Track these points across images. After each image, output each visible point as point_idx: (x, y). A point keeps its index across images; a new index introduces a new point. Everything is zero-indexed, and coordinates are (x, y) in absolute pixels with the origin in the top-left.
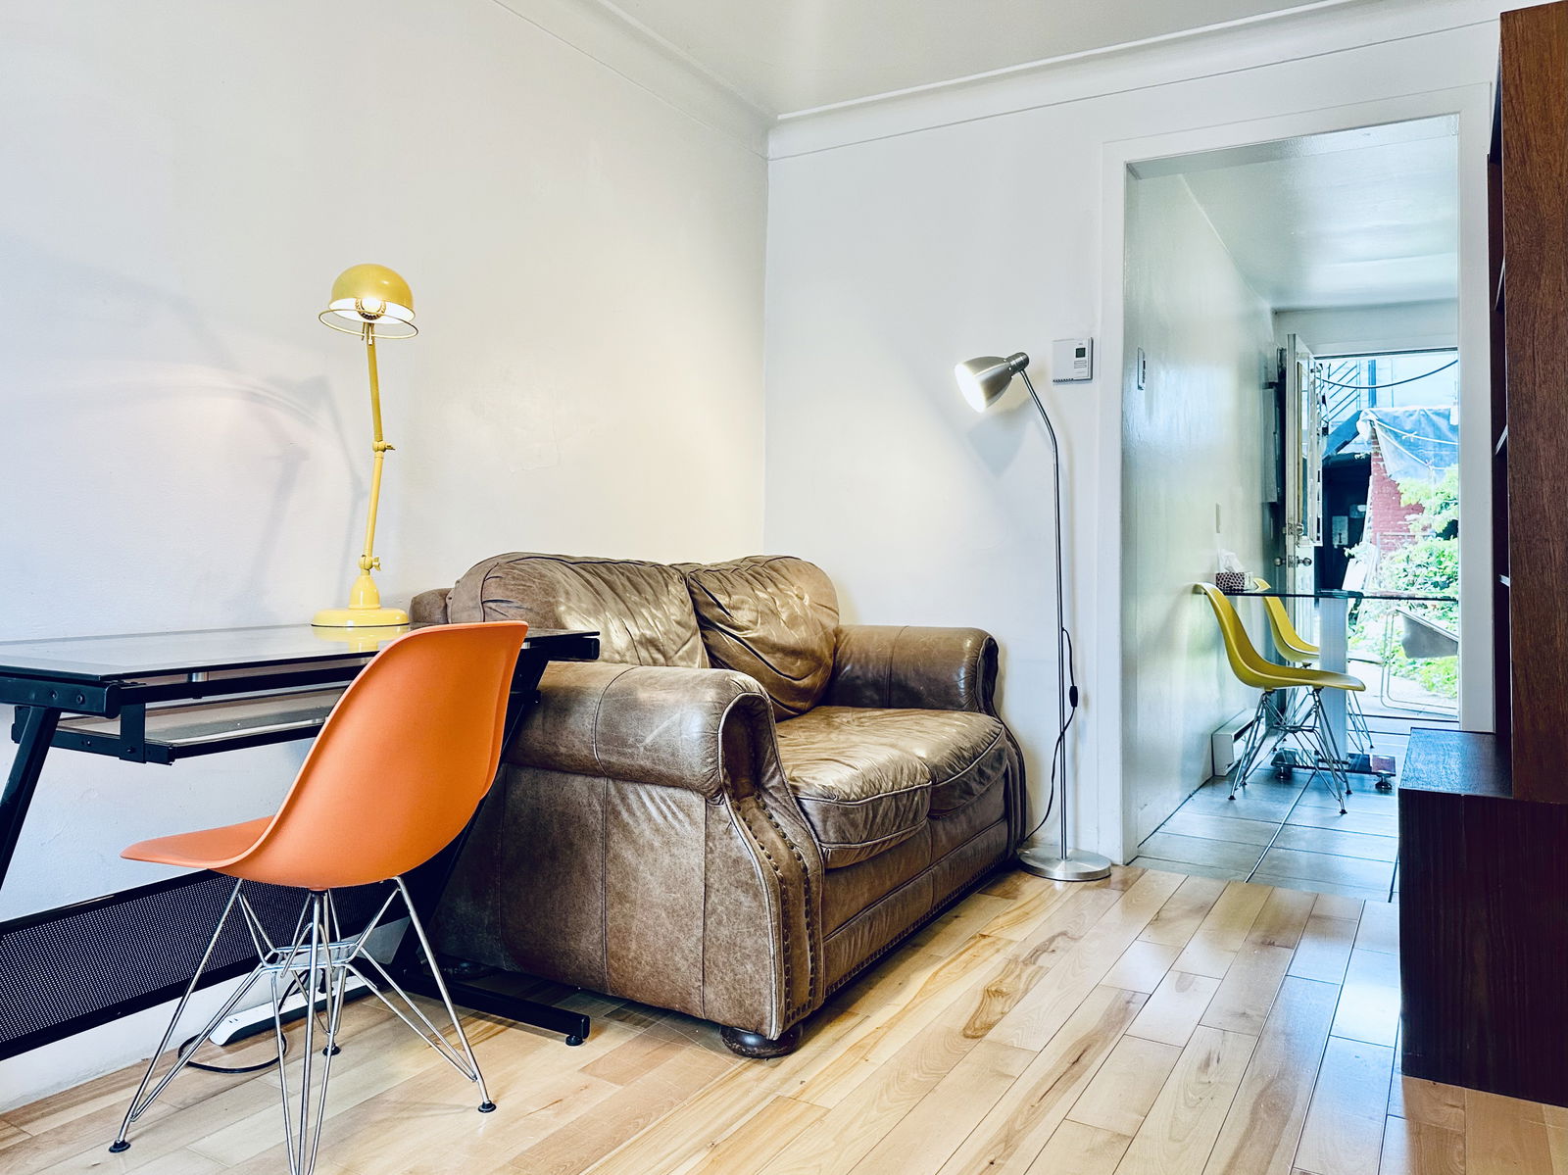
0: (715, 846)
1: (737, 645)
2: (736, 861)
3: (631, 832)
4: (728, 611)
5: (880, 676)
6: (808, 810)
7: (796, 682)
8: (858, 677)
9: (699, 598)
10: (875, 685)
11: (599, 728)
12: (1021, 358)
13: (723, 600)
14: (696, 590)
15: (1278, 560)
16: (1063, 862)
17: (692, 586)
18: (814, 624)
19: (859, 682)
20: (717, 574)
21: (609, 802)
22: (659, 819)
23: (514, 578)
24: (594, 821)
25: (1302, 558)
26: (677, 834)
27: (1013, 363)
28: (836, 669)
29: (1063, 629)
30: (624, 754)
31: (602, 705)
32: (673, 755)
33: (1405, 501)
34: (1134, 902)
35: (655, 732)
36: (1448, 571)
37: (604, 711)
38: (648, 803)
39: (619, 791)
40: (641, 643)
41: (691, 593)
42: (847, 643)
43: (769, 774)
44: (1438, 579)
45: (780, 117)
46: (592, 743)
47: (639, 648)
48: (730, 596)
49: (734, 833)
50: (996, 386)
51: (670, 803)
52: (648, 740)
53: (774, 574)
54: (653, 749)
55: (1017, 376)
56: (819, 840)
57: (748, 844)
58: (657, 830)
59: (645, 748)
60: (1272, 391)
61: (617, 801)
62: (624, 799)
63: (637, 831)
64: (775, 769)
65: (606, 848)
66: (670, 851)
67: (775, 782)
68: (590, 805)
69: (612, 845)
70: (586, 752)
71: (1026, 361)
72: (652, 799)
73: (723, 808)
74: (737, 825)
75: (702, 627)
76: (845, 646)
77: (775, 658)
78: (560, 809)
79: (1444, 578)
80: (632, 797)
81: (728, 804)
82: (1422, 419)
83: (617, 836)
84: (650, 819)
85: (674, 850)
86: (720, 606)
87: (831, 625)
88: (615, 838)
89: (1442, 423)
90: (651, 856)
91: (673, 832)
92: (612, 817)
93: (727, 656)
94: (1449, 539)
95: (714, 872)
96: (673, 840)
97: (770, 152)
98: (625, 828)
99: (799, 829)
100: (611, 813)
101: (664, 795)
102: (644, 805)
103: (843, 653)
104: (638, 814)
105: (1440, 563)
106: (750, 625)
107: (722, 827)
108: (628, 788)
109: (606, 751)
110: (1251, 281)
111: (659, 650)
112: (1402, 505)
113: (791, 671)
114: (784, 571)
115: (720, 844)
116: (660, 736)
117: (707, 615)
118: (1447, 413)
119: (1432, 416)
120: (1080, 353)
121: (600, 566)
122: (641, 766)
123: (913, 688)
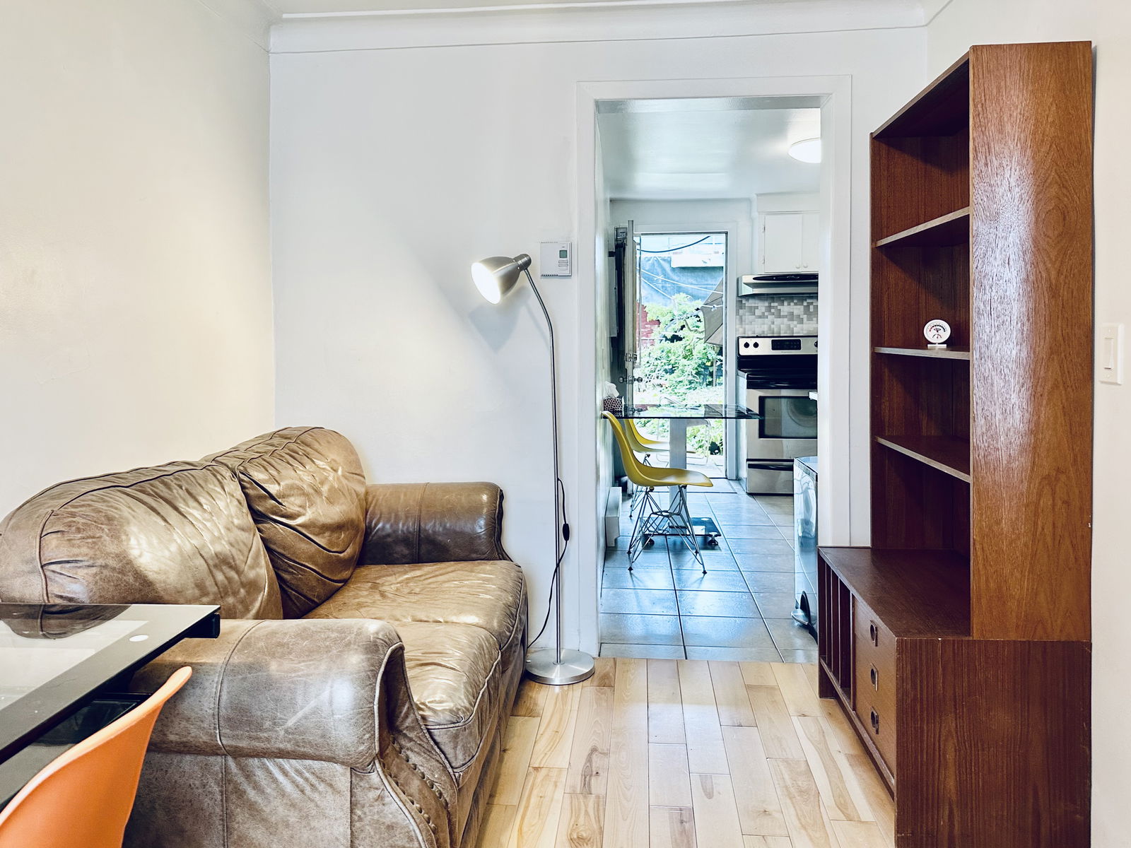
0: (365, 813)
1: (292, 534)
2: (390, 827)
3: (259, 811)
4: (280, 500)
5: (410, 532)
6: (438, 739)
7: (342, 555)
8: (389, 535)
9: (250, 492)
10: (405, 540)
11: (223, 712)
12: (526, 259)
13: (273, 489)
14: (248, 486)
15: (621, 379)
16: (559, 666)
17: (243, 480)
18: (350, 494)
19: (389, 540)
20: (260, 460)
21: (230, 781)
22: (295, 794)
23: (78, 530)
24: (211, 801)
25: (636, 377)
26: (317, 806)
27: (520, 262)
28: (368, 531)
29: (558, 479)
30: (258, 739)
31: (225, 685)
32: (323, 736)
33: (649, 318)
34: (626, 698)
35: (300, 714)
36: (672, 362)
37: (228, 693)
38: (280, 778)
39: (242, 768)
40: (215, 566)
41: (243, 488)
42: (376, 505)
43: (402, 714)
44: (667, 367)
45: (285, 16)
46: (215, 728)
47: (214, 571)
48: (279, 484)
49: (388, 800)
50: (509, 281)
51: (307, 775)
52: (291, 723)
53: (308, 449)
54: (297, 730)
55: (523, 273)
56: (452, 767)
57: (403, 808)
58: (293, 805)
59: (287, 731)
60: (613, 258)
61: (240, 779)
62: (248, 776)
63: (267, 810)
64: (408, 708)
65: (228, 830)
66: (309, 824)
67: (408, 722)
68: (204, 786)
69: (236, 826)
70: (205, 738)
71: (528, 263)
72: (285, 773)
73: (374, 776)
74: (390, 790)
75: (256, 521)
76: (374, 507)
77: (324, 537)
78: (165, 793)
79: (670, 367)
80: (260, 774)
81: (380, 770)
82: (655, 263)
83: (241, 816)
84: (283, 794)
85: (314, 823)
86: (272, 497)
87: (361, 490)
88: (239, 818)
89: (666, 266)
90: (286, 834)
91: (312, 805)
92: (233, 797)
93: (284, 548)
94: (673, 342)
95: (364, 839)
96: (314, 812)
97: (271, 45)
98: (252, 808)
99: (435, 763)
100: (230, 790)
101: (300, 768)
102: (275, 780)
103: (374, 513)
104: (268, 790)
105: (668, 357)
106: (301, 510)
107: (373, 795)
108: (255, 762)
109: (235, 737)
110: (607, 179)
111: (231, 567)
112: (648, 321)
113: (338, 545)
114: (316, 446)
115: (370, 811)
116: (306, 718)
117: (260, 509)
118: (669, 259)
119: (661, 262)
120: (563, 254)
121: (156, 483)
122: (279, 749)
123: (441, 542)
